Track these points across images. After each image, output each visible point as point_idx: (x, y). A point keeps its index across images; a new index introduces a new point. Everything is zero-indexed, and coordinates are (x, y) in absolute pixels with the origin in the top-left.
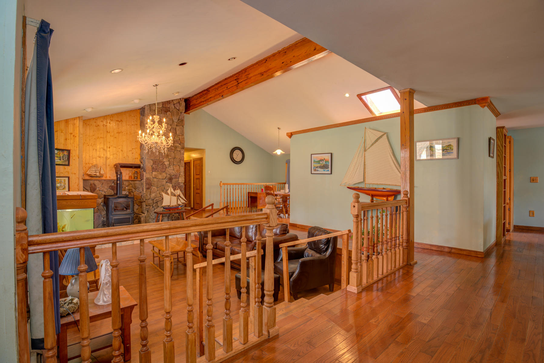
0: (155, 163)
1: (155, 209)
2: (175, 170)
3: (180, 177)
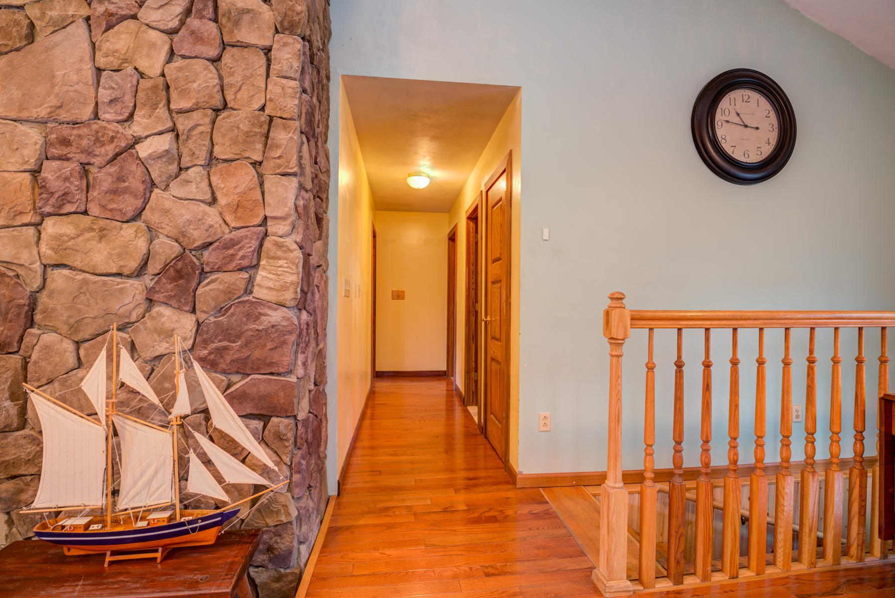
2: (222, 201)
3: (263, 263)
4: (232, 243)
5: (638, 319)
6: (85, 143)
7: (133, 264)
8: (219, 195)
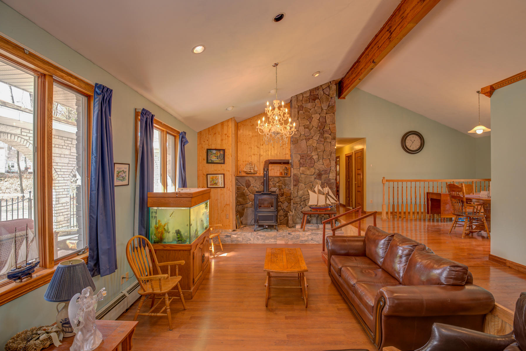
0: (302, 157)
1: (302, 208)
2: (325, 164)
3: (330, 173)
4: (326, 170)
5: (387, 181)
6: (306, 157)
7: (313, 174)
8: (324, 164)
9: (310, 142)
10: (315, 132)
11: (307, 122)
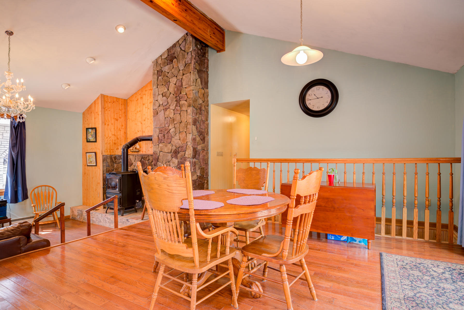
0: (160, 132)
3: (187, 150)
6: (164, 131)
7: (170, 151)
8: (181, 138)
9: (167, 113)
10: (172, 100)
11: (165, 89)
